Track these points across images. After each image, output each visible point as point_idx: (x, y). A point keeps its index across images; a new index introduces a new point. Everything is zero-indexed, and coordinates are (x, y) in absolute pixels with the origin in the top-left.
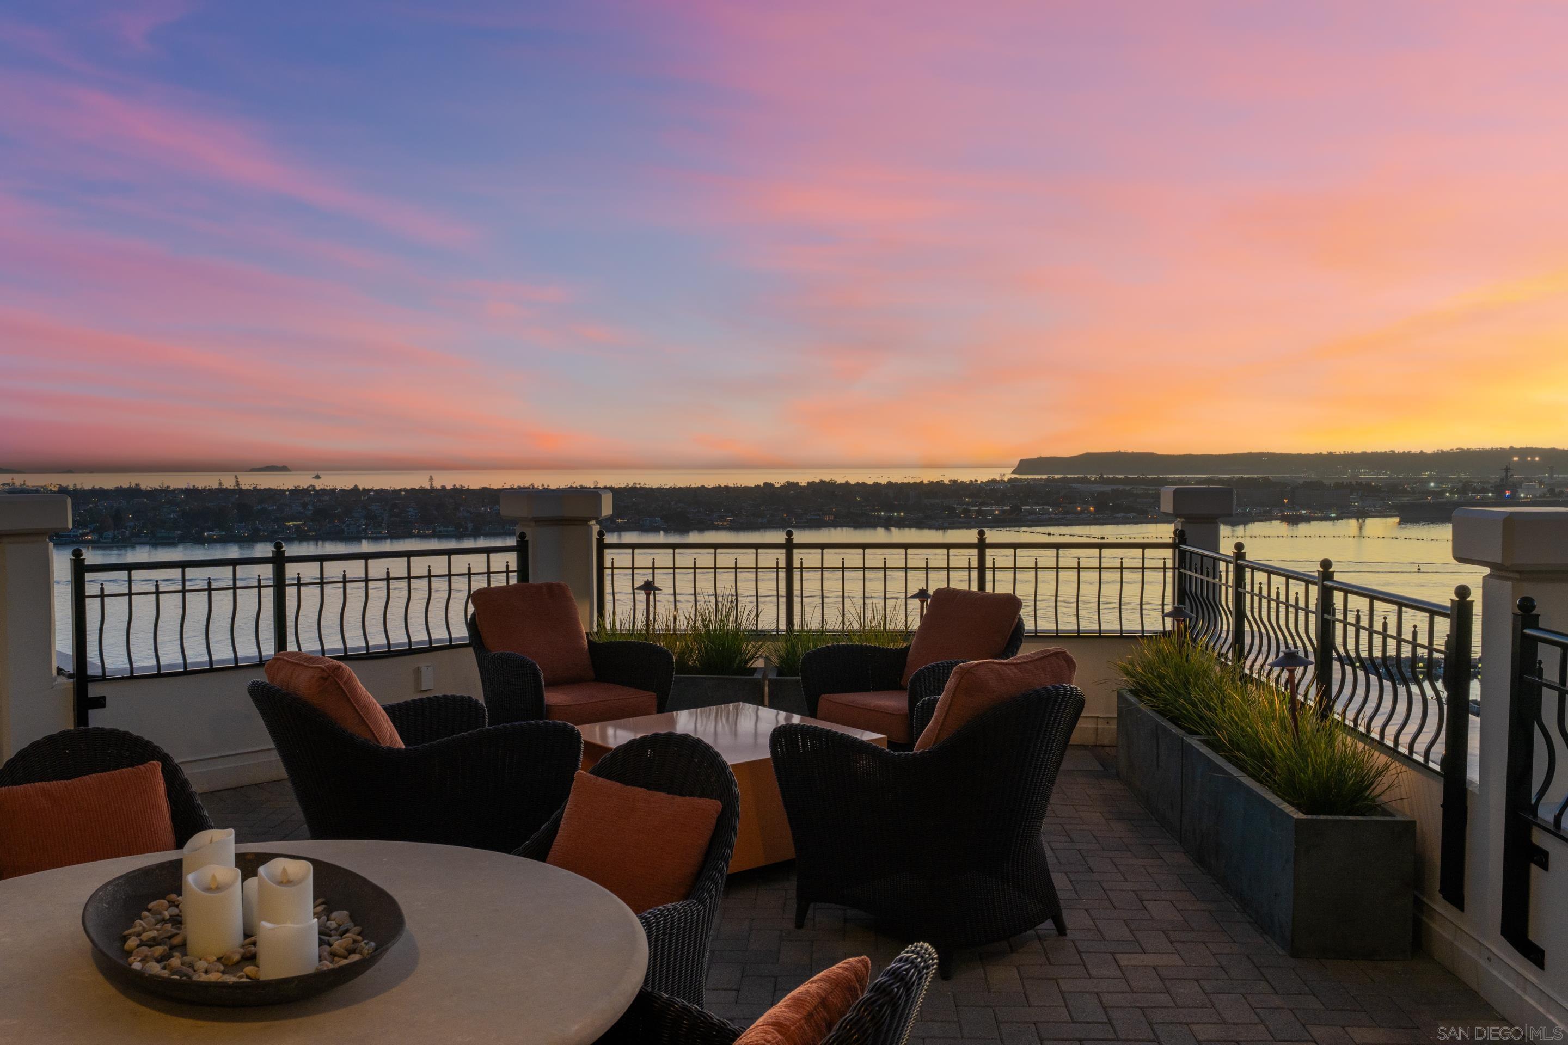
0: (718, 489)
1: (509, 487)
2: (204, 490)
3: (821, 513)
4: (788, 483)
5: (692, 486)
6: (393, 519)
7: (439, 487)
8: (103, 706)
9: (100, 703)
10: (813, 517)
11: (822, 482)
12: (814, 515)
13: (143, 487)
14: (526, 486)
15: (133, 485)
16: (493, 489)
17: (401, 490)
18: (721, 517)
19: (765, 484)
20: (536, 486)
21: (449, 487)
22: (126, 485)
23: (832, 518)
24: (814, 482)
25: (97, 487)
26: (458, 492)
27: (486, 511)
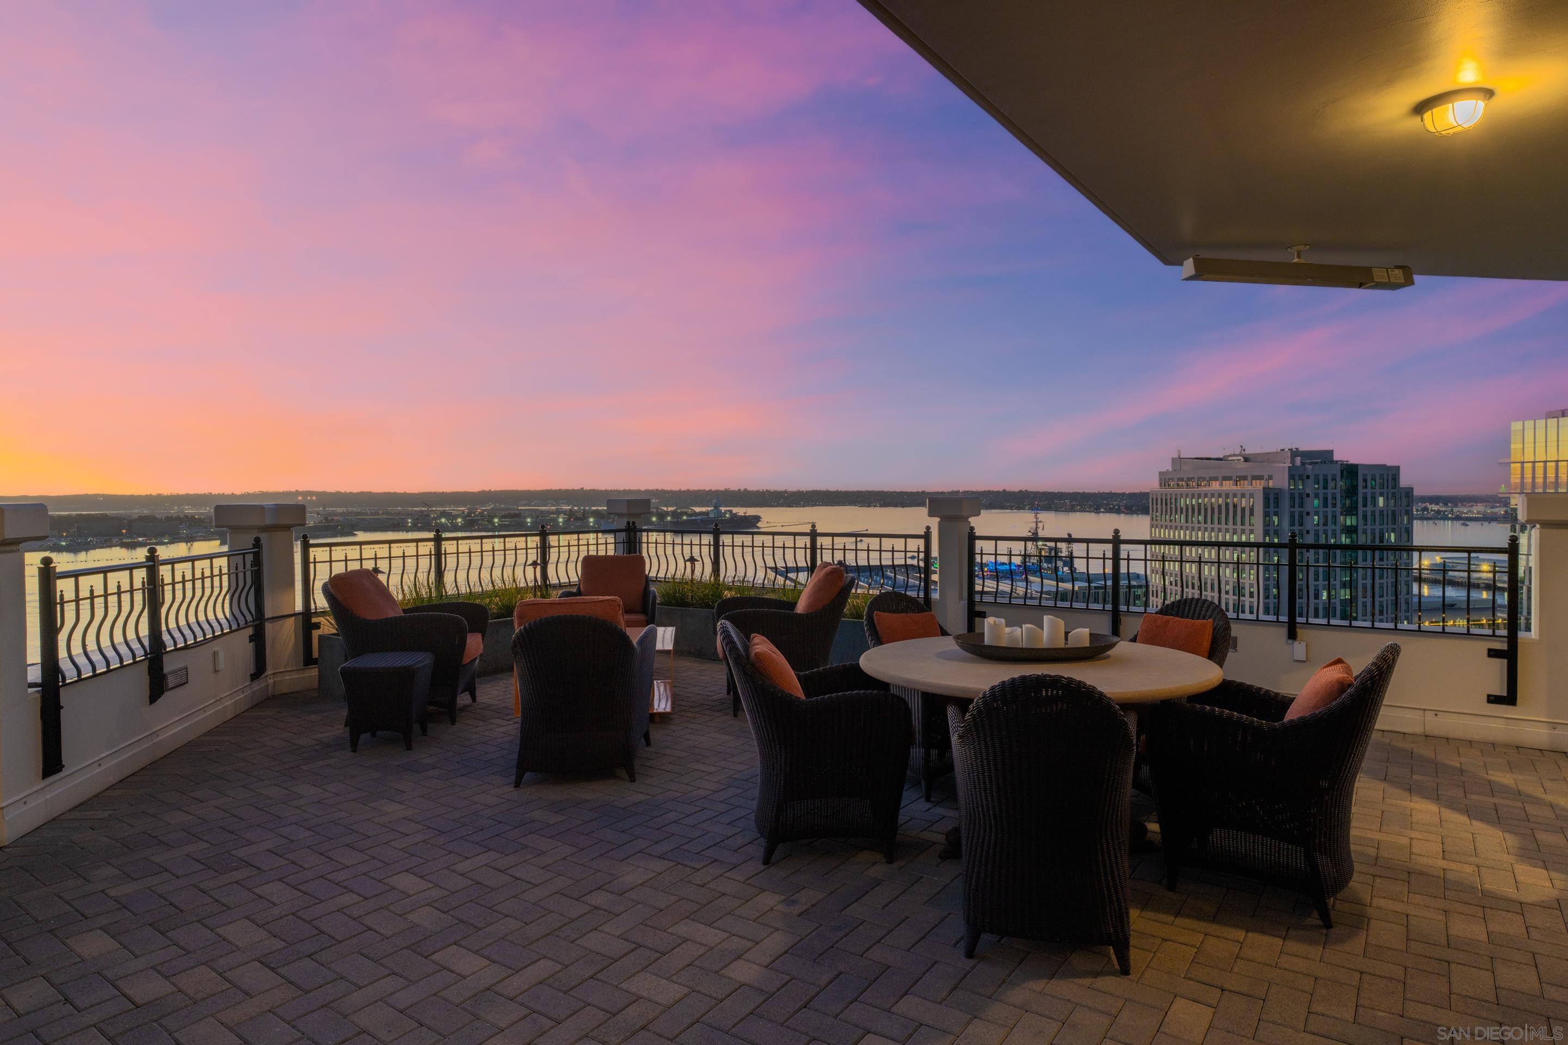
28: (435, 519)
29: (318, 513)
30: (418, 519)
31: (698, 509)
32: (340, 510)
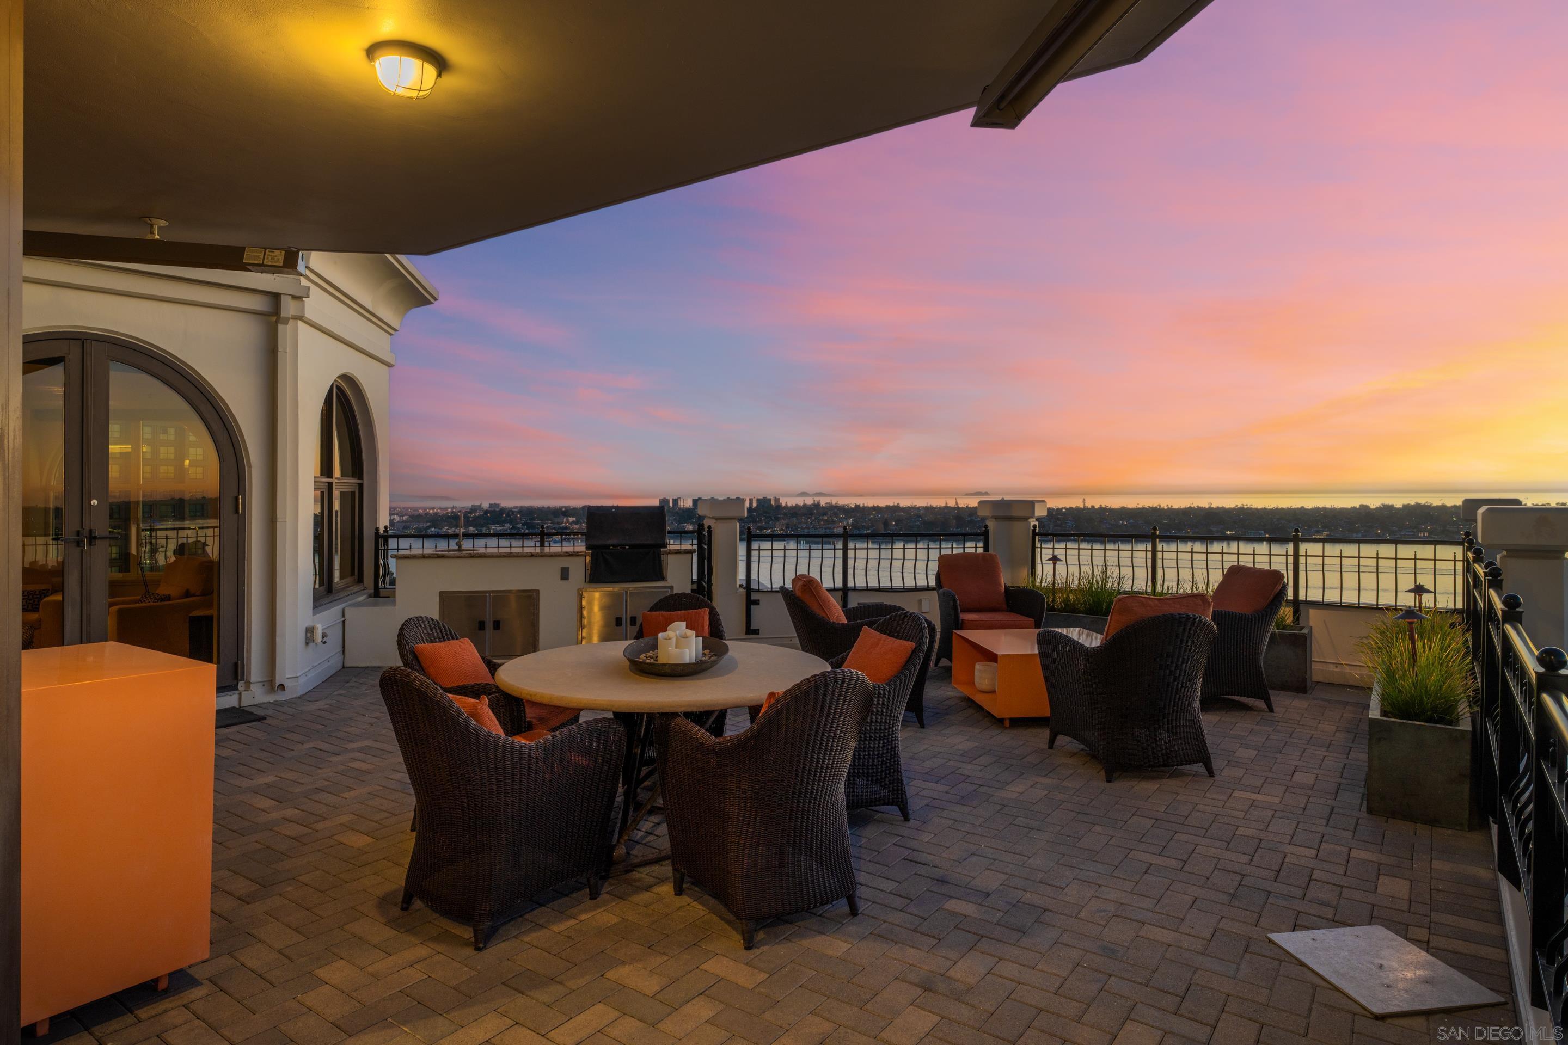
0: (1317, 510)
1: (1141, 507)
2: (936, 507)
3: (1415, 530)
4: (1384, 505)
5: (1293, 507)
6: (1056, 528)
7: (1090, 507)
8: (759, 604)
9: (757, 602)
10: (1407, 533)
11: (1418, 506)
12: (1408, 532)
13: (901, 506)
14: (1155, 506)
15: (896, 504)
16: (1129, 509)
17: (1062, 508)
18: (1319, 532)
19: (1361, 506)
20: (1162, 506)
21: (1097, 506)
22: (891, 504)
23: (1426, 534)
24: (1409, 504)
25: (876, 505)
26: (1103, 510)
27: (1123, 523)
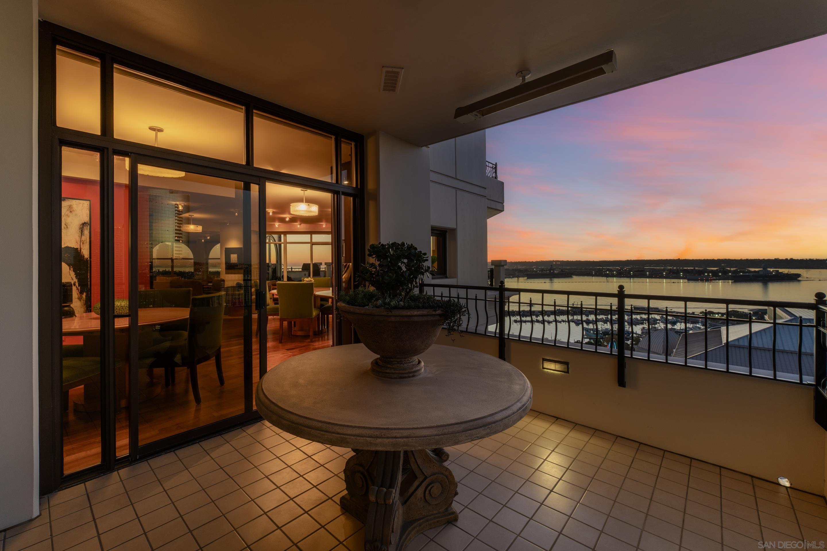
28: (605, 272)
29: (560, 269)
30: (597, 271)
31: (753, 270)
32: (568, 268)
